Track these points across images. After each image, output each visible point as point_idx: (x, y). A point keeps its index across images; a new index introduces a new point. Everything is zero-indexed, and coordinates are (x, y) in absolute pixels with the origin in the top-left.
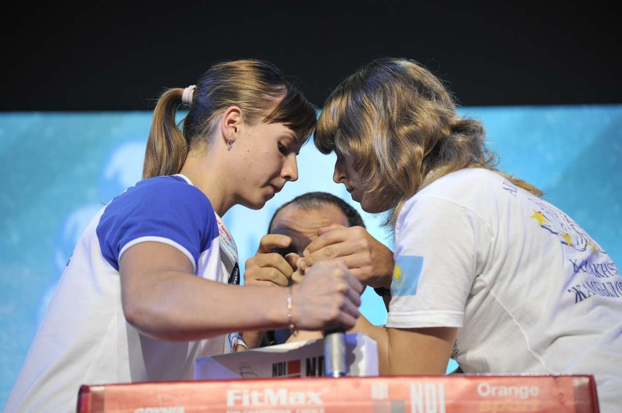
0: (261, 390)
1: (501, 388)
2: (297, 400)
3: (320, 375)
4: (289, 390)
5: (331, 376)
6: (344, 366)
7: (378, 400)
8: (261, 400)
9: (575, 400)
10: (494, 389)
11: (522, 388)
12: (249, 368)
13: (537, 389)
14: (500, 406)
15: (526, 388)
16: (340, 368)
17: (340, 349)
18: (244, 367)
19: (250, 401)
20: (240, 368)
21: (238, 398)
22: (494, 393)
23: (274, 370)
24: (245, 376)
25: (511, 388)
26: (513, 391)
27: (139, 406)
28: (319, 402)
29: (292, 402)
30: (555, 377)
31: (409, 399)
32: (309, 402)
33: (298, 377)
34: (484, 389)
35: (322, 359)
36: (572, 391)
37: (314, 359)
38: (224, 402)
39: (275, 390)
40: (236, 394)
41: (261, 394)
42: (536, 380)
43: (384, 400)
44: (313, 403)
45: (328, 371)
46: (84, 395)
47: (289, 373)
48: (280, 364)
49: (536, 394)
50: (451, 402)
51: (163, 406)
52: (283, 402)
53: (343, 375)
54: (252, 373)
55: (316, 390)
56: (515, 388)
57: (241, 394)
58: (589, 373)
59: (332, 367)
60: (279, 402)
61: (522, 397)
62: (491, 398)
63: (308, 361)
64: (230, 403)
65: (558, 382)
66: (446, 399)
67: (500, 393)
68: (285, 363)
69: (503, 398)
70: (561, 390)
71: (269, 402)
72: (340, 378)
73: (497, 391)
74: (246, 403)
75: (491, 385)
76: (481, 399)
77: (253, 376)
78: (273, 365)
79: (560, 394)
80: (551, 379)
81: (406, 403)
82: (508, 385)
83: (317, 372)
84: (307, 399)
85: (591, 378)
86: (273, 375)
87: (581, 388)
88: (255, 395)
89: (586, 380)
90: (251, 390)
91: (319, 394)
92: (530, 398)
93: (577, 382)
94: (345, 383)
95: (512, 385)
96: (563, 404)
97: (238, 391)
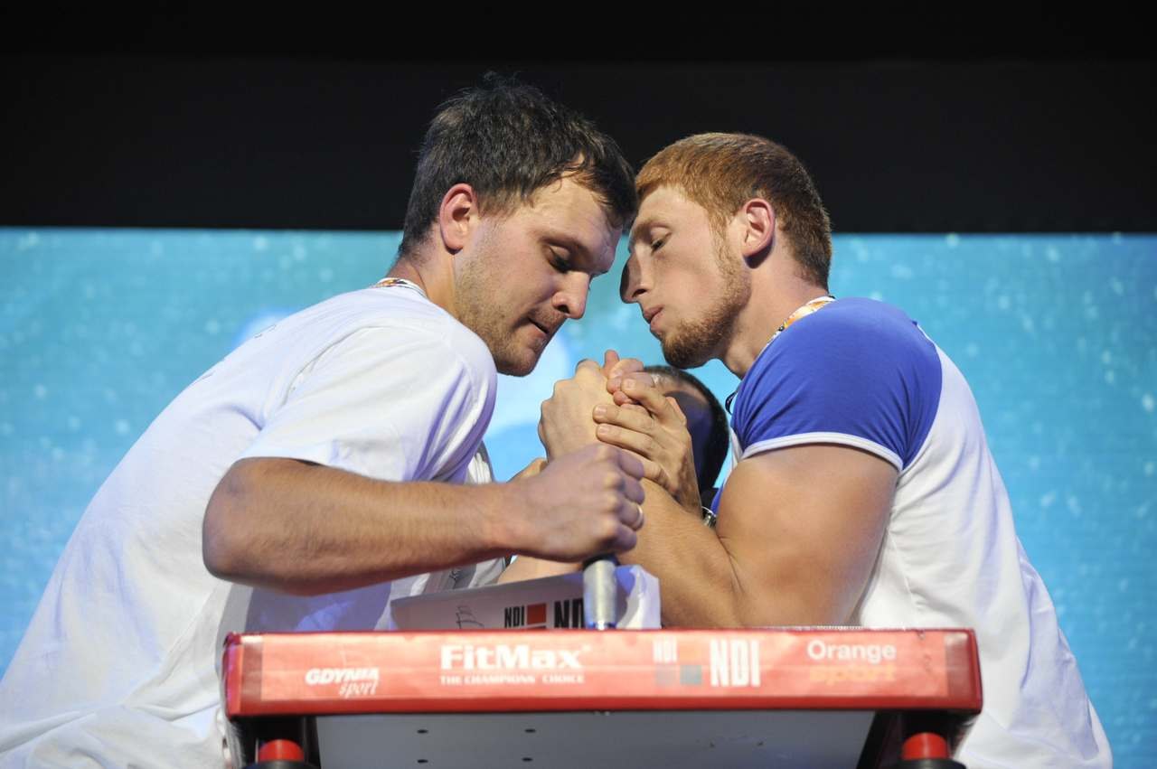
0: (491, 647)
1: (840, 648)
2: (543, 662)
3: (575, 626)
4: (532, 647)
5: (594, 628)
6: (612, 613)
7: (662, 664)
8: (491, 660)
9: (948, 664)
10: (831, 649)
11: (871, 648)
12: (470, 614)
13: (893, 650)
14: (840, 674)
15: (877, 648)
16: (607, 616)
17: (607, 589)
18: (462, 612)
19: (476, 662)
20: (457, 614)
21: (458, 657)
22: (830, 655)
23: (508, 618)
24: (463, 625)
25: (855, 649)
26: (859, 653)
27: (311, 667)
28: (576, 665)
29: (537, 664)
30: (918, 632)
31: (707, 663)
32: (562, 666)
33: (543, 629)
34: (817, 649)
35: (579, 603)
36: (942, 653)
37: (567, 603)
38: (438, 662)
39: (512, 647)
40: (455, 653)
41: (491, 653)
42: (892, 637)
43: (672, 664)
44: (567, 666)
45: (589, 621)
46: (233, 648)
47: (529, 623)
48: (516, 609)
49: (892, 657)
50: (769, 667)
51: (348, 667)
52: (524, 665)
53: (611, 627)
54: (474, 622)
55: (572, 648)
56: (862, 649)
57: (461, 652)
58: (967, 627)
59: (595, 614)
60: (517, 664)
61: (873, 661)
62: (826, 662)
63: (557, 605)
64: (446, 664)
65: (922, 639)
66: (762, 663)
67: (840, 656)
68: (523, 608)
69: (845, 663)
70: (928, 651)
71: (503, 664)
72: (605, 630)
73: (835, 652)
74: (469, 665)
75: (827, 644)
76: (812, 663)
77: (477, 627)
78: (506, 610)
79: (927, 657)
80: (913, 635)
81: (703, 668)
82: (851, 644)
83: (571, 622)
84: (559, 661)
85: (971, 635)
86: (506, 626)
87: (956, 648)
88: (483, 653)
89: (964, 637)
90: (476, 648)
91: (577, 653)
92: (883, 662)
93: (950, 640)
94: (612, 639)
95: (856, 643)
96: (929, 671)
97: (459, 648)
